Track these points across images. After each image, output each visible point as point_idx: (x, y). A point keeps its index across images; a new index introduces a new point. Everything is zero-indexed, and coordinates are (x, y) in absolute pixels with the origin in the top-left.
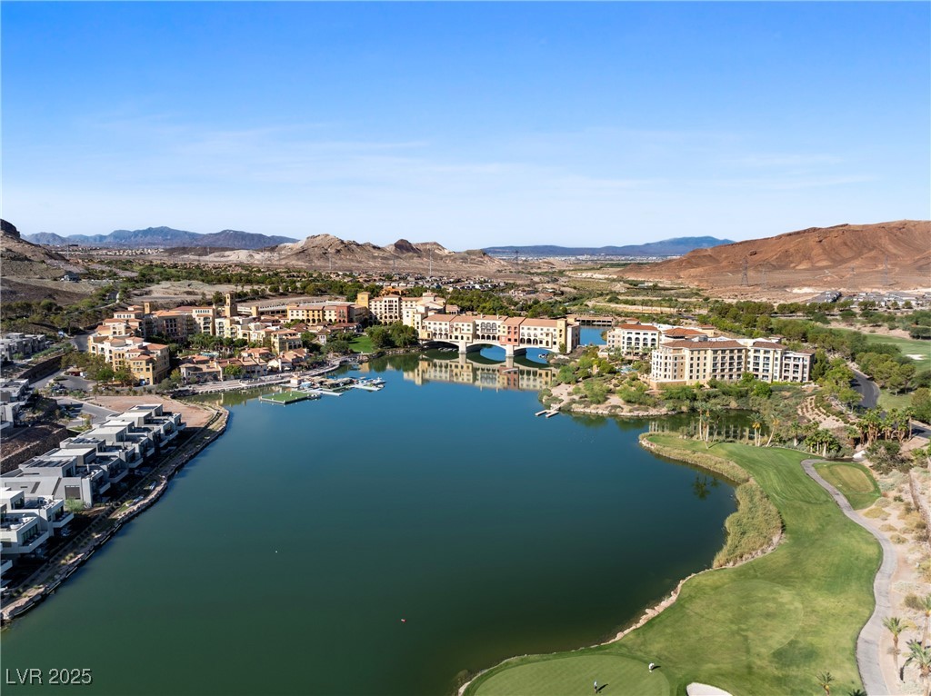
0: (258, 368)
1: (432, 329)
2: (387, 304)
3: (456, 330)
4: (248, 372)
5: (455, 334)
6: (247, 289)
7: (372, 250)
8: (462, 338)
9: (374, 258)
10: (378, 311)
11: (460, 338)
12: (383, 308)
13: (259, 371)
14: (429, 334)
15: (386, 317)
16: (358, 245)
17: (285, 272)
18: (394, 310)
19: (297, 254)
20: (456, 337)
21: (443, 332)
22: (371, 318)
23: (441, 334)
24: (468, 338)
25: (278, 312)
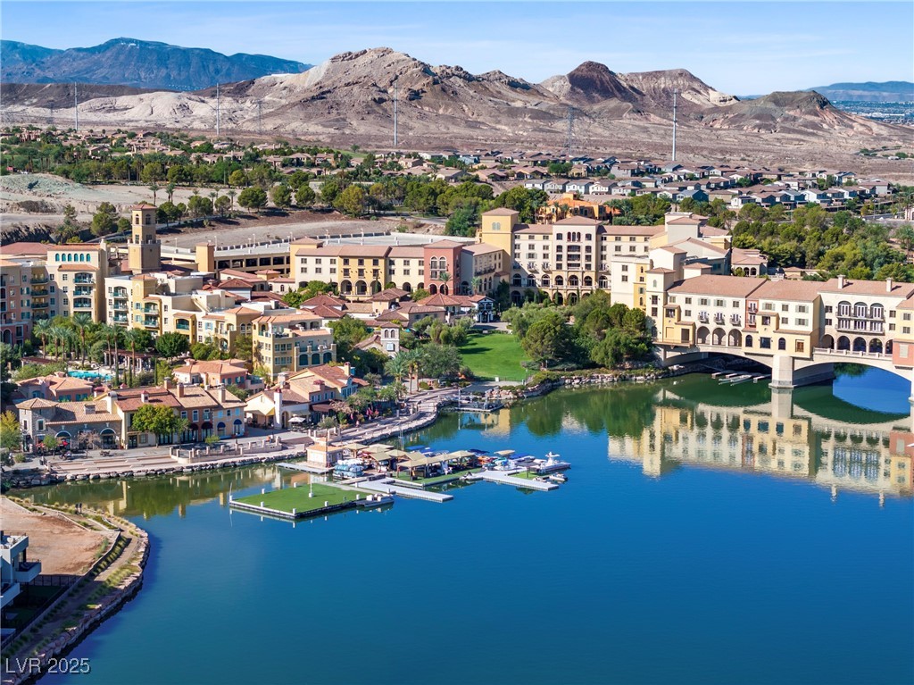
0: (218, 417)
1: (694, 318)
2: (565, 243)
3: (765, 320)
4: (193, 426)
5: (762, 331)
6: (182, 196)
7: (506, 91)
8: (782, 344)
9: (513, 113)
10: (539, 262)
11: (775, 344)
12: (553, 253)
13: (221, 425)
14: (685, 333)
15: (559, 281)
16: (468, 78)
17: (275, 152)
18: (583, 262)
19: (306, 103)
20: (766, 343)
21: (728, 327)
22: (517, 282)
23: (720, 332)
24: (800, 347)
25: (265, 262)
